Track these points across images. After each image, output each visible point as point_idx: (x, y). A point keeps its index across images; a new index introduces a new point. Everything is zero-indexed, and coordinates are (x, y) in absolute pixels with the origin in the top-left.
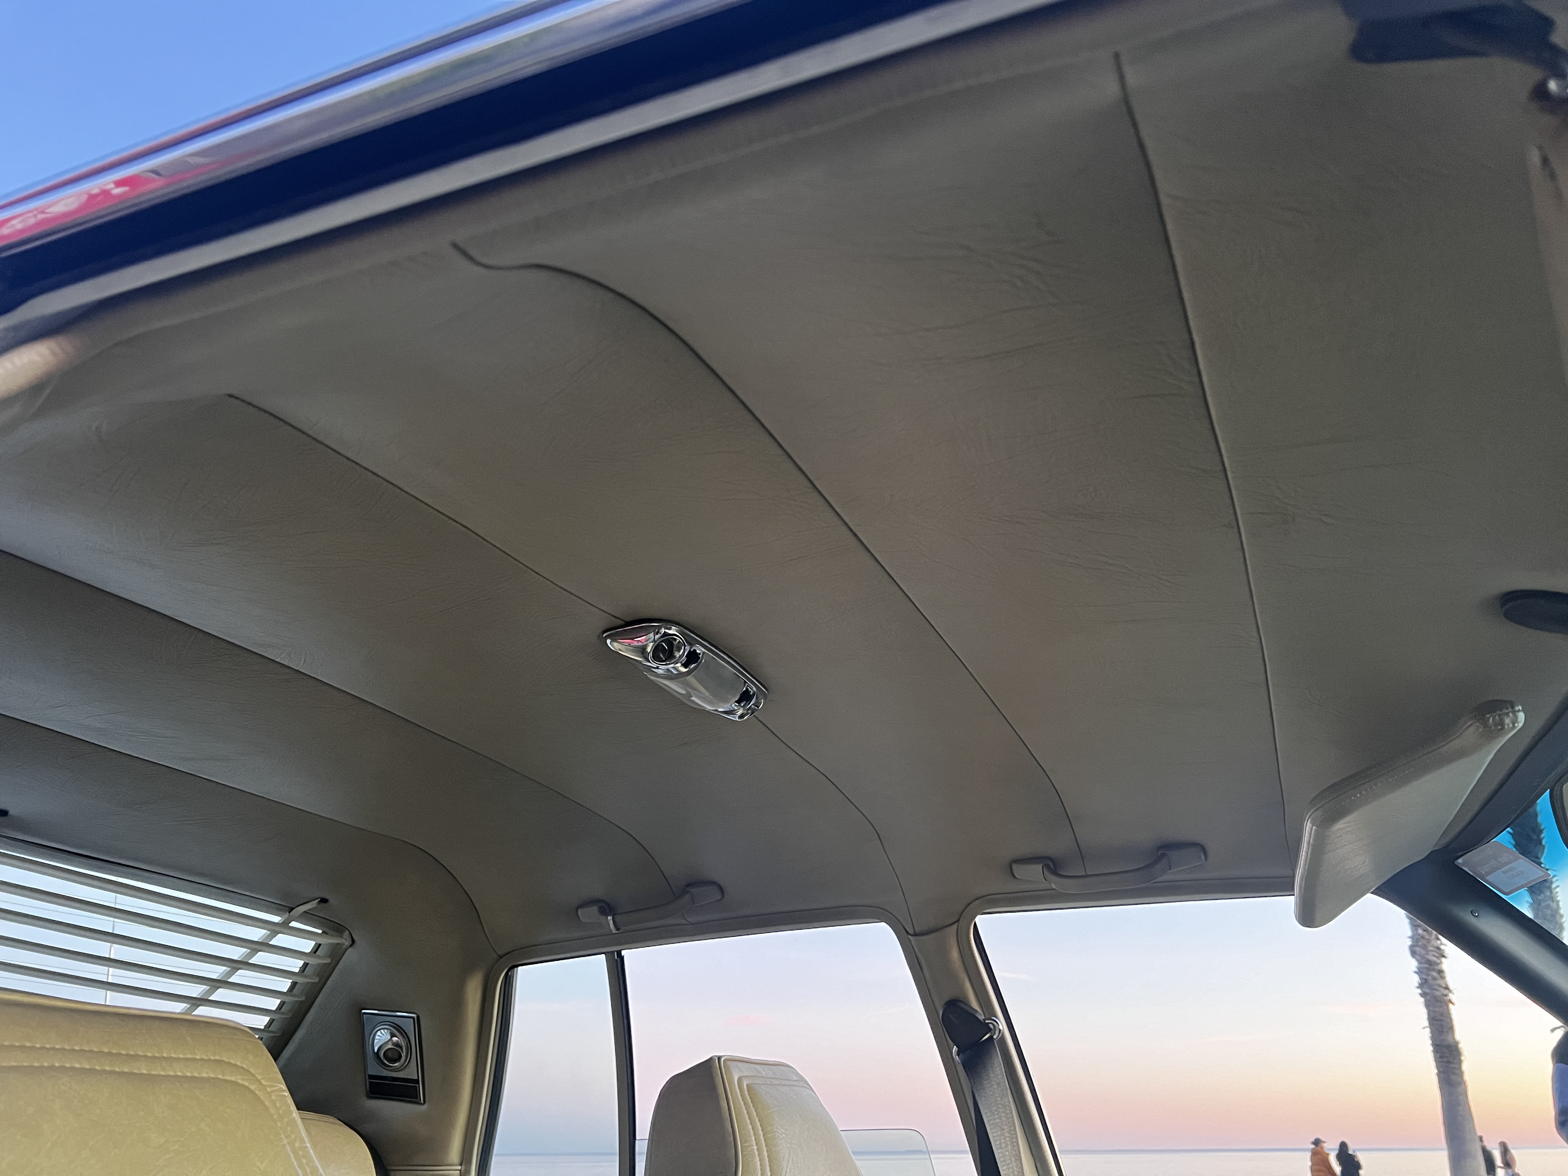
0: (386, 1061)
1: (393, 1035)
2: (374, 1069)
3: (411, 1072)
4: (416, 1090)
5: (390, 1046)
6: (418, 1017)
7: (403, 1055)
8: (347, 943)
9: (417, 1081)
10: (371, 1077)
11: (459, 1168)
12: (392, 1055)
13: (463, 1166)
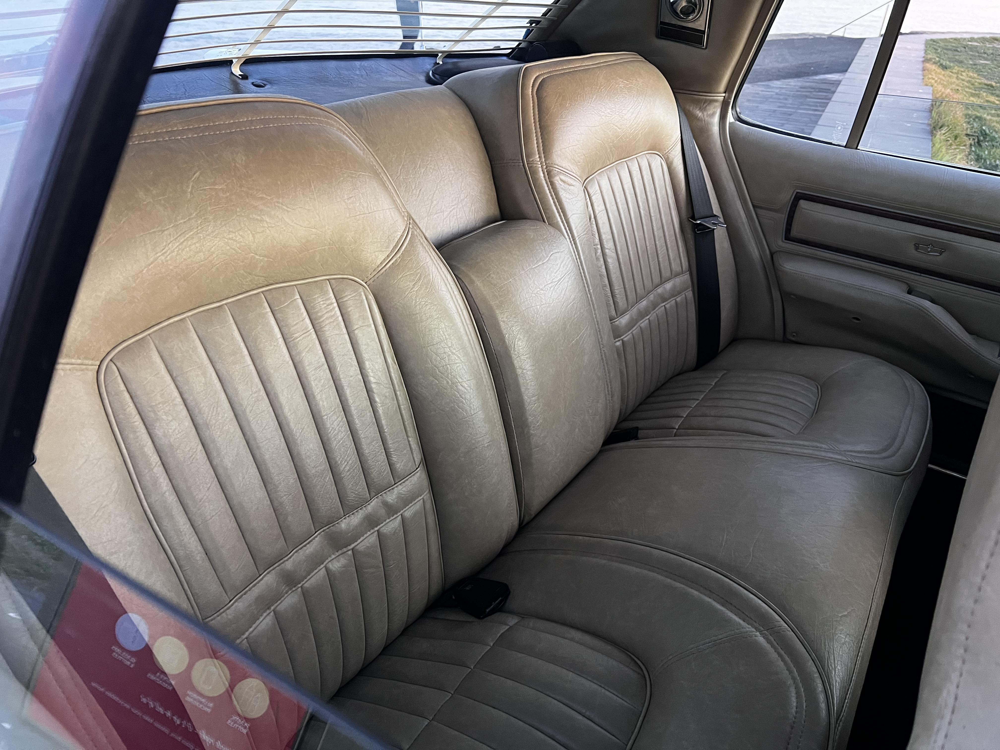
0: (681, 16)
3: (700, 25)
4: (702, 38)
7: (695, 11)
9: (704, 32)
10: (662, 23)
11: (724, 95)
12: (686, 11)
13: (727, 95)
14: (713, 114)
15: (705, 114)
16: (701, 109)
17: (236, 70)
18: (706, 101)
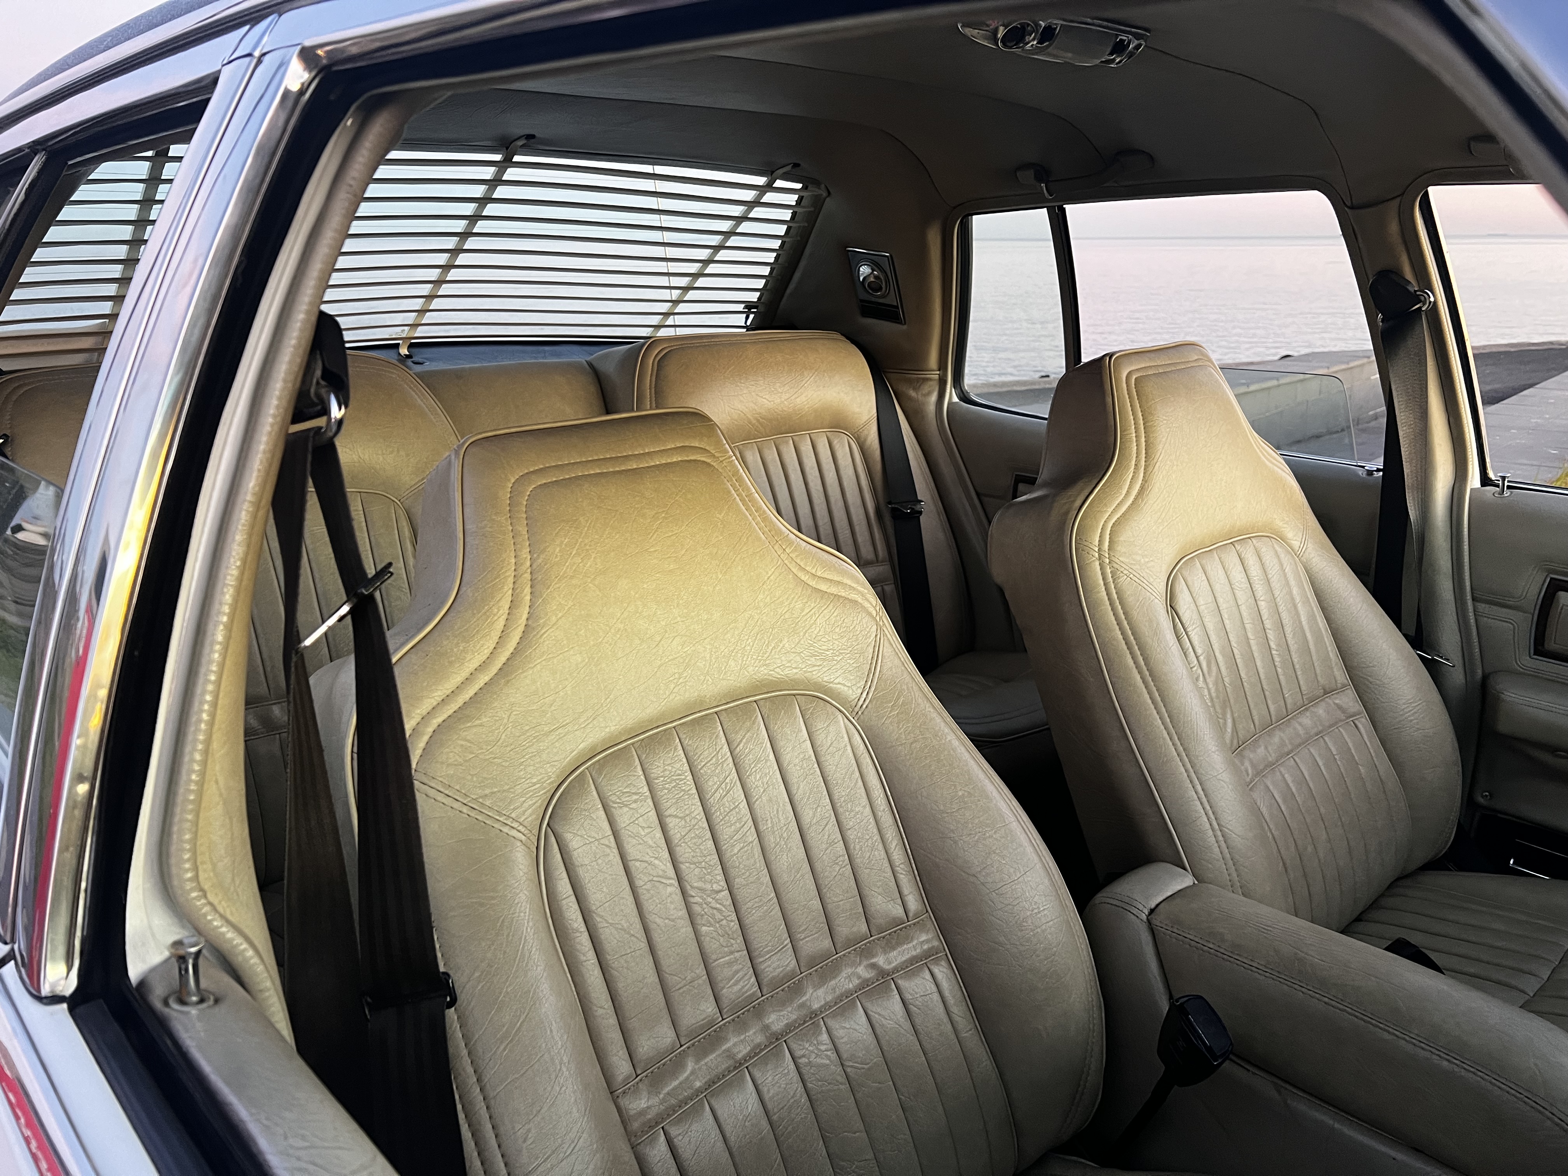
0: (870, 291)
1: (873, 270)
2: (863, 296)
3: (891, 300)
4: (898, 314)
5: (872, 279)
6: (891, 256)
7: (884, 286)
8: (825, 194)
9: (897, 307)
10: (862, 301)
11: (938, 372)
12: (875, 287)
13: (941, 371)
14: (929, 394)
15: (920, 393)
16: (914, 389)
17: (404, 351)
18: (918, 380)
